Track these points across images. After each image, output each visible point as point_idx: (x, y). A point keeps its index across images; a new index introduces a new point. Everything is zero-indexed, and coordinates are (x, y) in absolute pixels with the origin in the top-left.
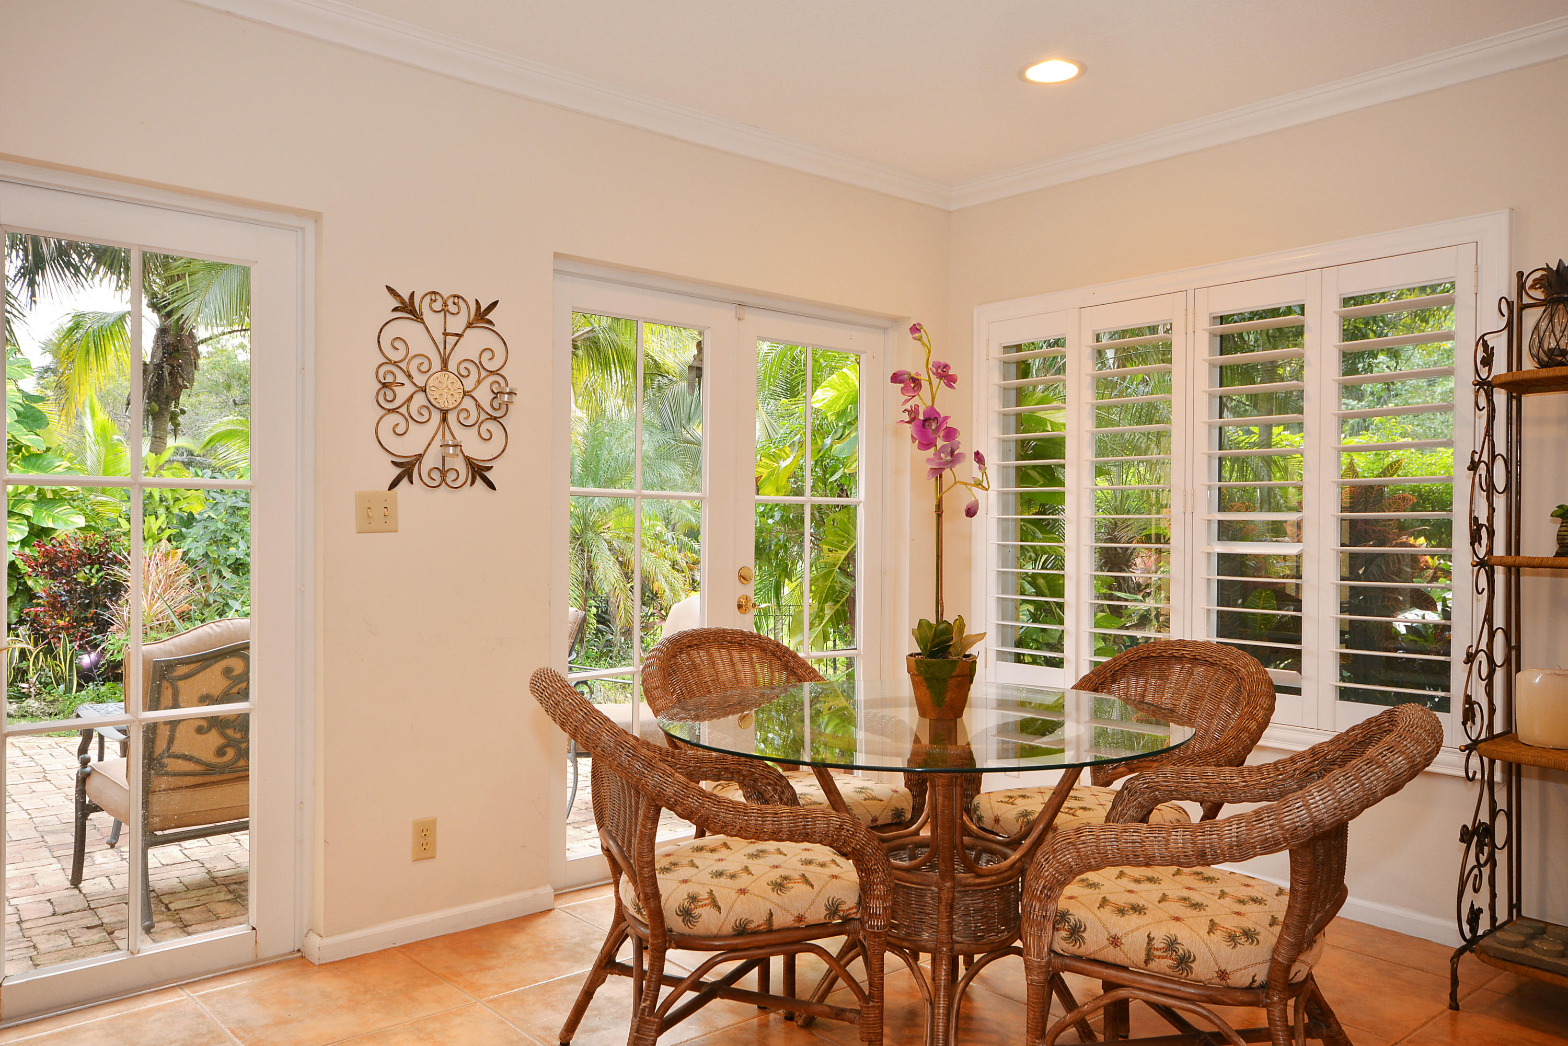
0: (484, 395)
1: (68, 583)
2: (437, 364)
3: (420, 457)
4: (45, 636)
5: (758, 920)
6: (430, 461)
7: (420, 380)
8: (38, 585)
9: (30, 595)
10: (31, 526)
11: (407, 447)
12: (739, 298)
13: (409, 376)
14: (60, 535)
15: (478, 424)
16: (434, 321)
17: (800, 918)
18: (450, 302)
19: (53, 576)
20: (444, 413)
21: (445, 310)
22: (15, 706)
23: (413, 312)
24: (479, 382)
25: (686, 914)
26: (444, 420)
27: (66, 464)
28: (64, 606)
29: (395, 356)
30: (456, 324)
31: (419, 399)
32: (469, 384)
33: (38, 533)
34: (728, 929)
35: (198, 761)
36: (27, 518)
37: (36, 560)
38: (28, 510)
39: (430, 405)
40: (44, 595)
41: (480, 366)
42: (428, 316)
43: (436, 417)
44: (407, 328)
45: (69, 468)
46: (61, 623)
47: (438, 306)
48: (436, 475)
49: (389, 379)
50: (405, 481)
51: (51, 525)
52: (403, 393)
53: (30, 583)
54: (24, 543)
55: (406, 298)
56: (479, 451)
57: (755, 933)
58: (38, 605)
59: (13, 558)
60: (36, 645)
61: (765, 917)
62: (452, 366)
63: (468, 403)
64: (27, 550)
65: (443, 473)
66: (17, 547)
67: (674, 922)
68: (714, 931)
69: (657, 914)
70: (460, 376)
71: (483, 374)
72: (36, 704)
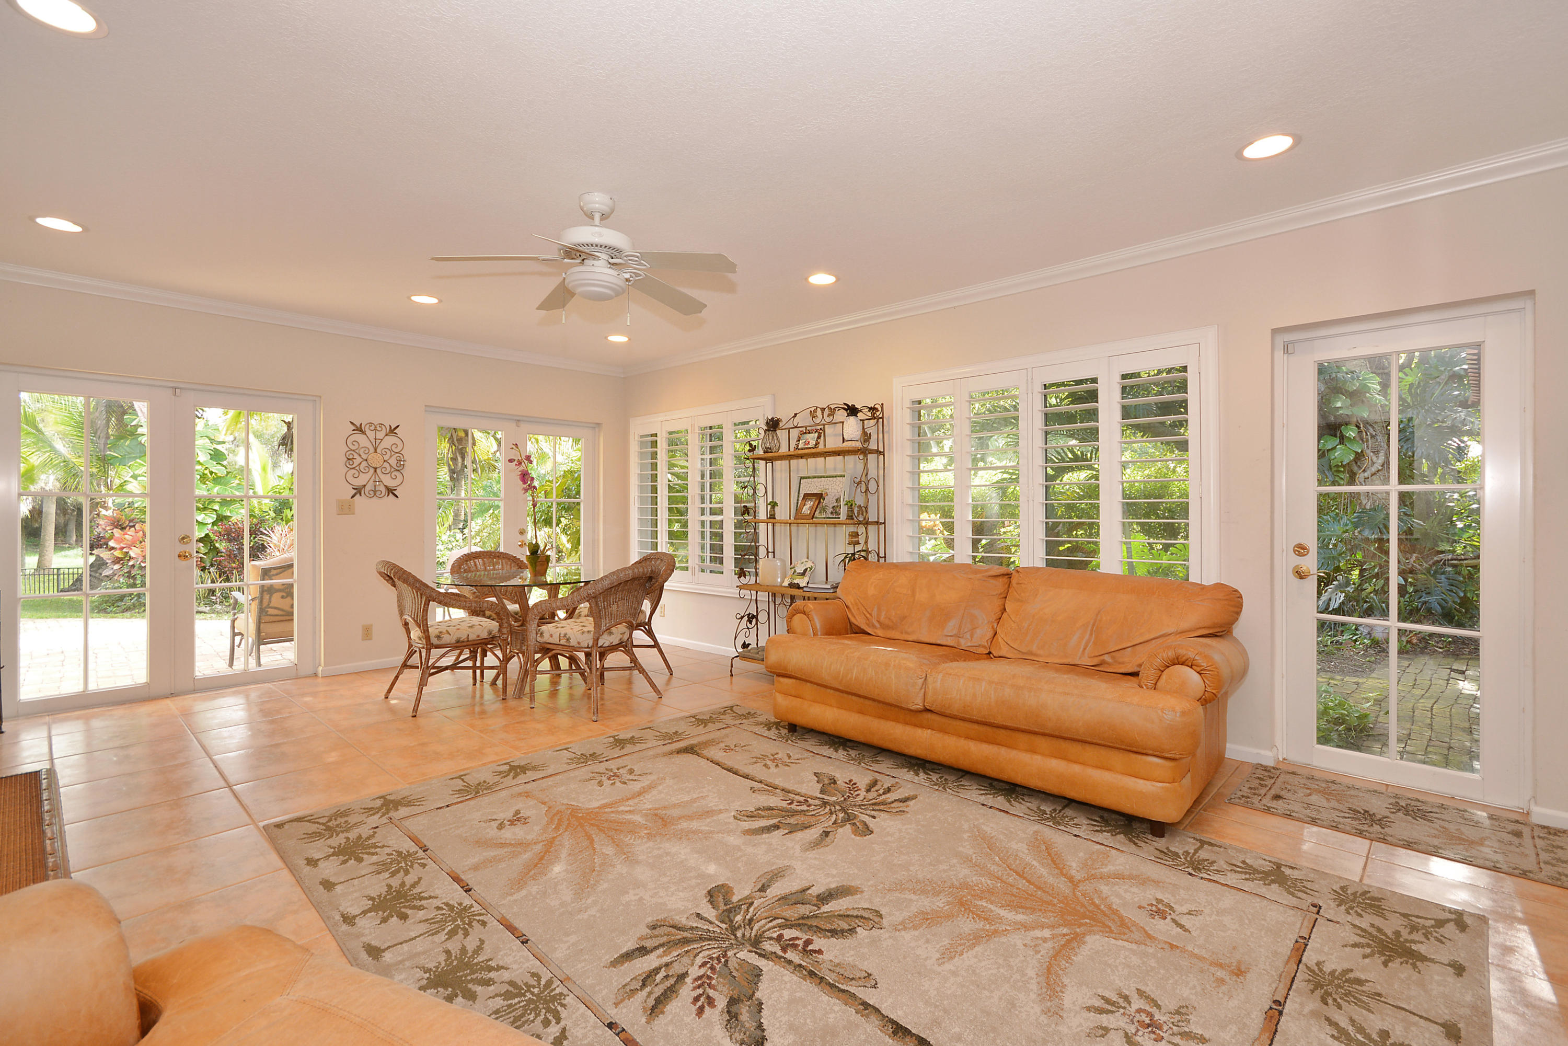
0: (393, 461)
1: (237, 545)
2: (372, 450)
3: (365, 486)
4: (225, 573)
5: (464, 637)
6: (367, 488)
7: (364, 457)
8: (222, 546)
9: (218, 551)
10: (218, 515)
11: (359, 482)
12: (518, 418)
13: (360, 455)
14: (234, 520)
15: (391, 472)
16: (371, 434)
17: (478, 636)
18: (378, 426)
19: (229, 541)
20: (375, 469)
21: (375, 429)
22: (208, 608)
23: (361, 431)
24: (391, 456)
25: (438, 637)
26: (375, 471)
27: (237, 482)
28: (235, 556)
29: (353, 448)
30: (380, 435)
31: (364, 464)
32: (386, 458)
33: (221, 519)
34: (453, 641)
35: (282, 610)
36: (216, 511)
37: (220, 533)
38: (216, 507)
39: (369, 466)
40: (224, 551)
41: (391, 450)
42: (368, 432)
43: (372, 470)
44: (359, 437)
45: (239, 484)
46: (234, 565)
47: (372, 428)
48: (372, 493)
49: (351, 457)
50: (358, 495)
51: (229, 514)
52: (356, 462)
53: (217, 545)
54: (213, 524)
55: (358, 426)
56: (391, 483)
57: (463, 642)
58: (222, 556)
59: (208, 532)
60: (220, 577)
61: (466, 636)
62: (378, 451)
63: (386, 465)
64: (215, 528)
65: (375, 492)
66: (210, 526)
67: (434, 641)
68: (449, 642)
69: (428, 638)
70: (382, 455)
71: (393, 453)
72: (220, 607)
